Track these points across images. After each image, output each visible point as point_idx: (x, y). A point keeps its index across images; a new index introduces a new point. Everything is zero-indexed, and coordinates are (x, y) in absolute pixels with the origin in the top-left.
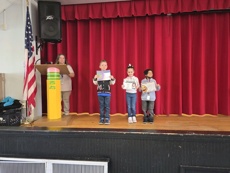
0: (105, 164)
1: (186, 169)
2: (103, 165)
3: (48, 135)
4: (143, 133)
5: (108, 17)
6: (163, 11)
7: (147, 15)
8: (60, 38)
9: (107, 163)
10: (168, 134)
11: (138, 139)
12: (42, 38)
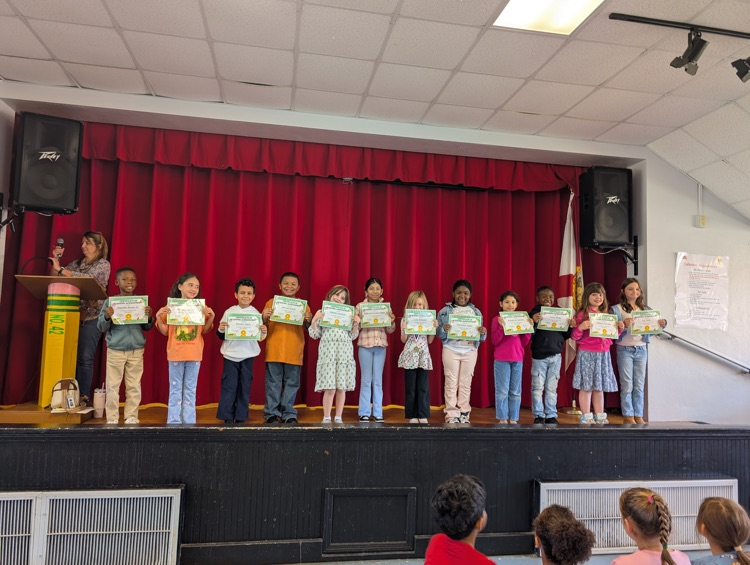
0: (176, 494)
1: (336, 495)
2: (170, 496)
3: (43, 438)
4: (259, 428)
5: (205, 166)
6: (333, 171)
7: (297, 174)
8: (72, 207)
9: (179, 490)
10: (306, 428)
11: (247, 442)
12: (21, 201)
